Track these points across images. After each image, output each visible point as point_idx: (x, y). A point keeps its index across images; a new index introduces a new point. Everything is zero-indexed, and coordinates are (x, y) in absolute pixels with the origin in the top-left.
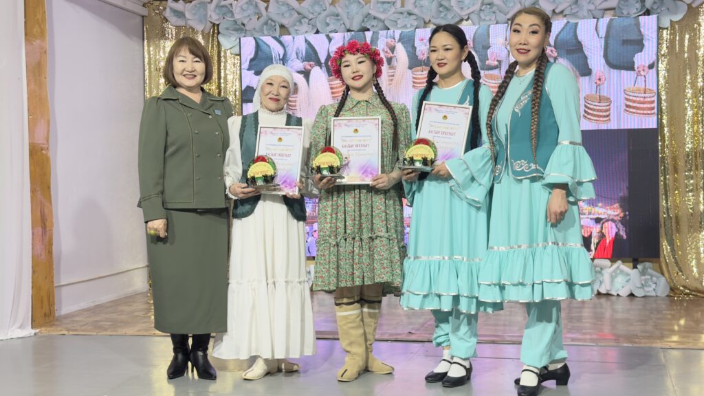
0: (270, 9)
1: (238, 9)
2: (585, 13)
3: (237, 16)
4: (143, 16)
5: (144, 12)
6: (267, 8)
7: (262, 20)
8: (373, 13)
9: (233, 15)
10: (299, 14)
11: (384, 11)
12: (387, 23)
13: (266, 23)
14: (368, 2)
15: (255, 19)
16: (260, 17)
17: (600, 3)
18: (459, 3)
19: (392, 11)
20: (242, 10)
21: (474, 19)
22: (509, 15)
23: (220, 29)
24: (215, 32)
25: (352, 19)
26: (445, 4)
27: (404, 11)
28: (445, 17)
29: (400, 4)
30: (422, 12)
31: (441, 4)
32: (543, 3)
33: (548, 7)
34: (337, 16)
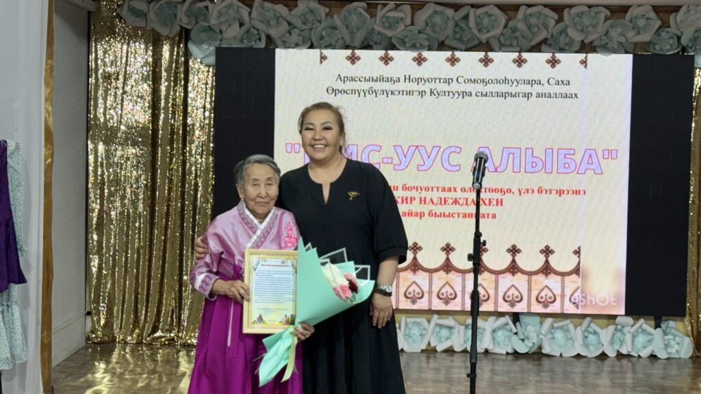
0: (254, 14)
1: (215, 14)
3: (213, 22)
6: (249, 14)
8: (378, 28)
10: (289, 24)
11: (390, 28)
12: (395, 42)
13: (248, 32)
14: (373, 16)
15: (237, 25)
16: (241, 25)
17: (633, 37)
18: (477, 24)
19: (401, 27)
20: (220, 15)
21: (494, 43)
22: (534, 43)
23: (192, 35)
24: (185, 36)
25: (352, 33)
26: (462, 24)
27: (415, 28)
28: (460, 40)
29: (408, 21)
30: (434, 31)
31: (457, 25)
32: (572, 32)
33: (577, 36)
34: (334, 28)
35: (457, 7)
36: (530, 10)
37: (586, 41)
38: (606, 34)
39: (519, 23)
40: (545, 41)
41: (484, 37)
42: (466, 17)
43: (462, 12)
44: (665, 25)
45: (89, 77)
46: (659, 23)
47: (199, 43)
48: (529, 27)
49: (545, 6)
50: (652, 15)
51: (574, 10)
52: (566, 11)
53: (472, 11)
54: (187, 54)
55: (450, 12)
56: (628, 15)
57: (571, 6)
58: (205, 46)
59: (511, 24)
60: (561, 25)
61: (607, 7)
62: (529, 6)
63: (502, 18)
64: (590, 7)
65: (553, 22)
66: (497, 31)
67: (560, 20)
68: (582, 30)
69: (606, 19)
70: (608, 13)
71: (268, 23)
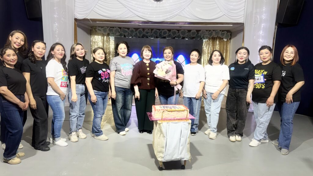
0: (122, 30)
1: (114, 30)
2: (189, 37)
3: (114, 32)
4: (91, 30)
5: (91, 29)
6: (121, 31)
7: (120, 33)
8: (145, 34)
9: (112, 31)
10: (128, 32)
11: (147, 34)
12: (148, 36)
13: (120, 34)
14: (144, 31)
15: (118, 33)
16: (119, 32)
17: (192, 36)
18: (163, 33)
19: (149, 34)
20: (115, 30)
21: (166, 37)
22: (174, 37)
23: (110, 34)
24: (108, 35)
25: (140, 35)
26: (160, 33)
27: (152, 34)
28: (160, 36)
29: (151, 32)
30: (155, 34)
31: (159, 33)
32: (181, 35)
33: (182, 36)
34: (137, 34)
35: (159, 30)
36: (173, 31)
37: (184, 37)
38: (187, 35)
39: (171, 33)
40: (176, 37)
41: (165, 36)
42: (161, 32)
43: (160, 31)
44: (198, 33)
45: (91, 42)
46: (197, 33)
47: (111, 36)
48: (173, 34)
49: (176, 30)
50: (196, 32)
51: (181, 31)
52: (180, 31)
53: (162, 31)
54: (109, 38)
55: (158, 31)
56: (191, 32)
57: (180, 30)
58: (112, 37)
59: (169, 33)
60: (179, 34)
61: (187, 30)
62: (173, 30)
63: (168, 32)
64: (184, 30)
65: (177, 33)
66: (167, 35)
67: (179, 32)
68: (183, 35)
69: (187, 32)
70: (187, 31)
71: (124, 32)
